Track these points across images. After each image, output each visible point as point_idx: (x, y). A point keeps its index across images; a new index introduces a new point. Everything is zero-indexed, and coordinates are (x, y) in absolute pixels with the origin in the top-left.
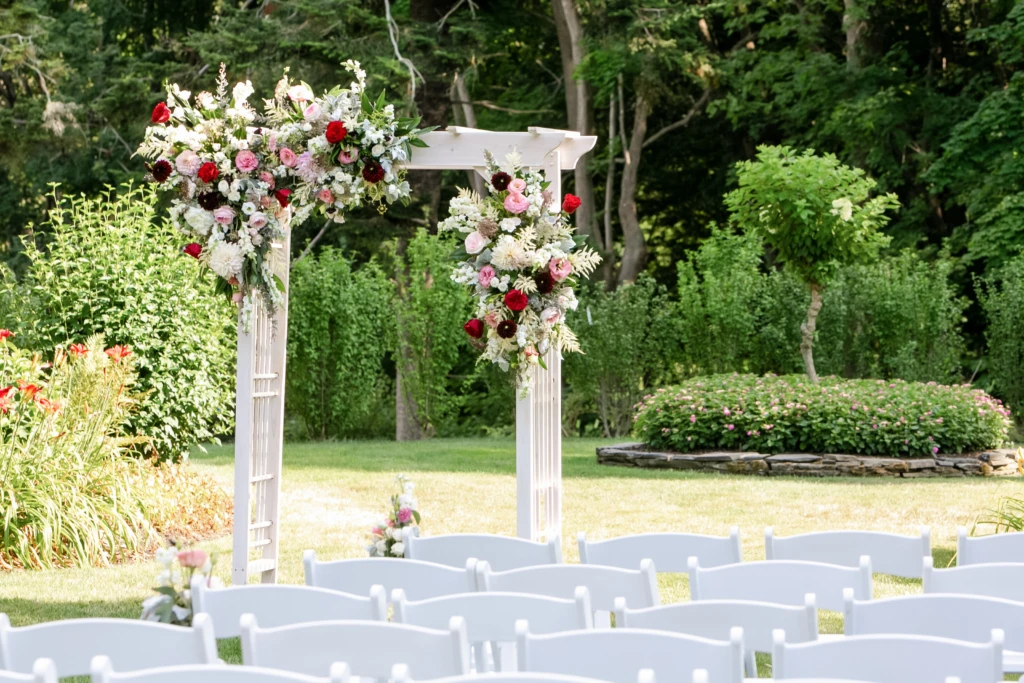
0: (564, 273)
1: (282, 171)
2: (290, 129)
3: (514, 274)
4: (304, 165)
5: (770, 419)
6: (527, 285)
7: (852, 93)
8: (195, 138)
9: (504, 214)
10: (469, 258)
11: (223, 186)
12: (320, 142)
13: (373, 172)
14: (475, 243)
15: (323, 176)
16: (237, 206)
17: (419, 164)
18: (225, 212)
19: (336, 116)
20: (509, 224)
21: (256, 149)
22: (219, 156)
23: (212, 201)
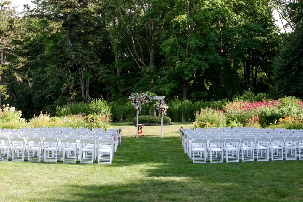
0: (166, 108)
1: (141, 100)
2: (142, 97)
3: (162, 108)
4: (143, 99)
5: (149, 120)
6: (163, 109)
7: (119, 79)
8: (134, 97)
9: (161, 103)
10: (158, 107)
11: (137, 101)
12: (145, 98)
13: (149, 100)
14: (158, 106)
15: (145, 101)
16: (138, 103)
17: (153, 99)
18: (137, 104)
19: (146, 95)
20: (161, 104)
21: (139, 98)
22: (136, 99)
23: (135, 103)
